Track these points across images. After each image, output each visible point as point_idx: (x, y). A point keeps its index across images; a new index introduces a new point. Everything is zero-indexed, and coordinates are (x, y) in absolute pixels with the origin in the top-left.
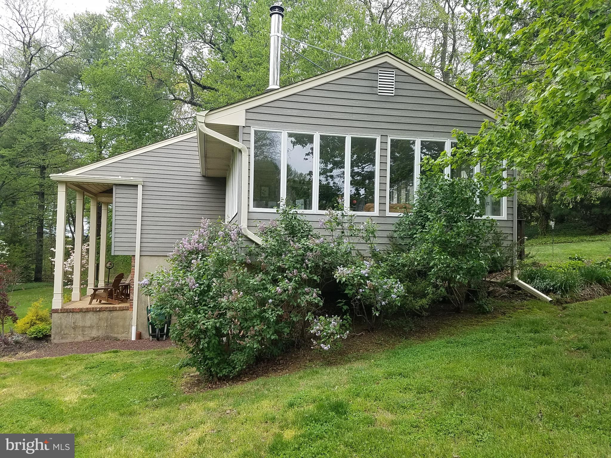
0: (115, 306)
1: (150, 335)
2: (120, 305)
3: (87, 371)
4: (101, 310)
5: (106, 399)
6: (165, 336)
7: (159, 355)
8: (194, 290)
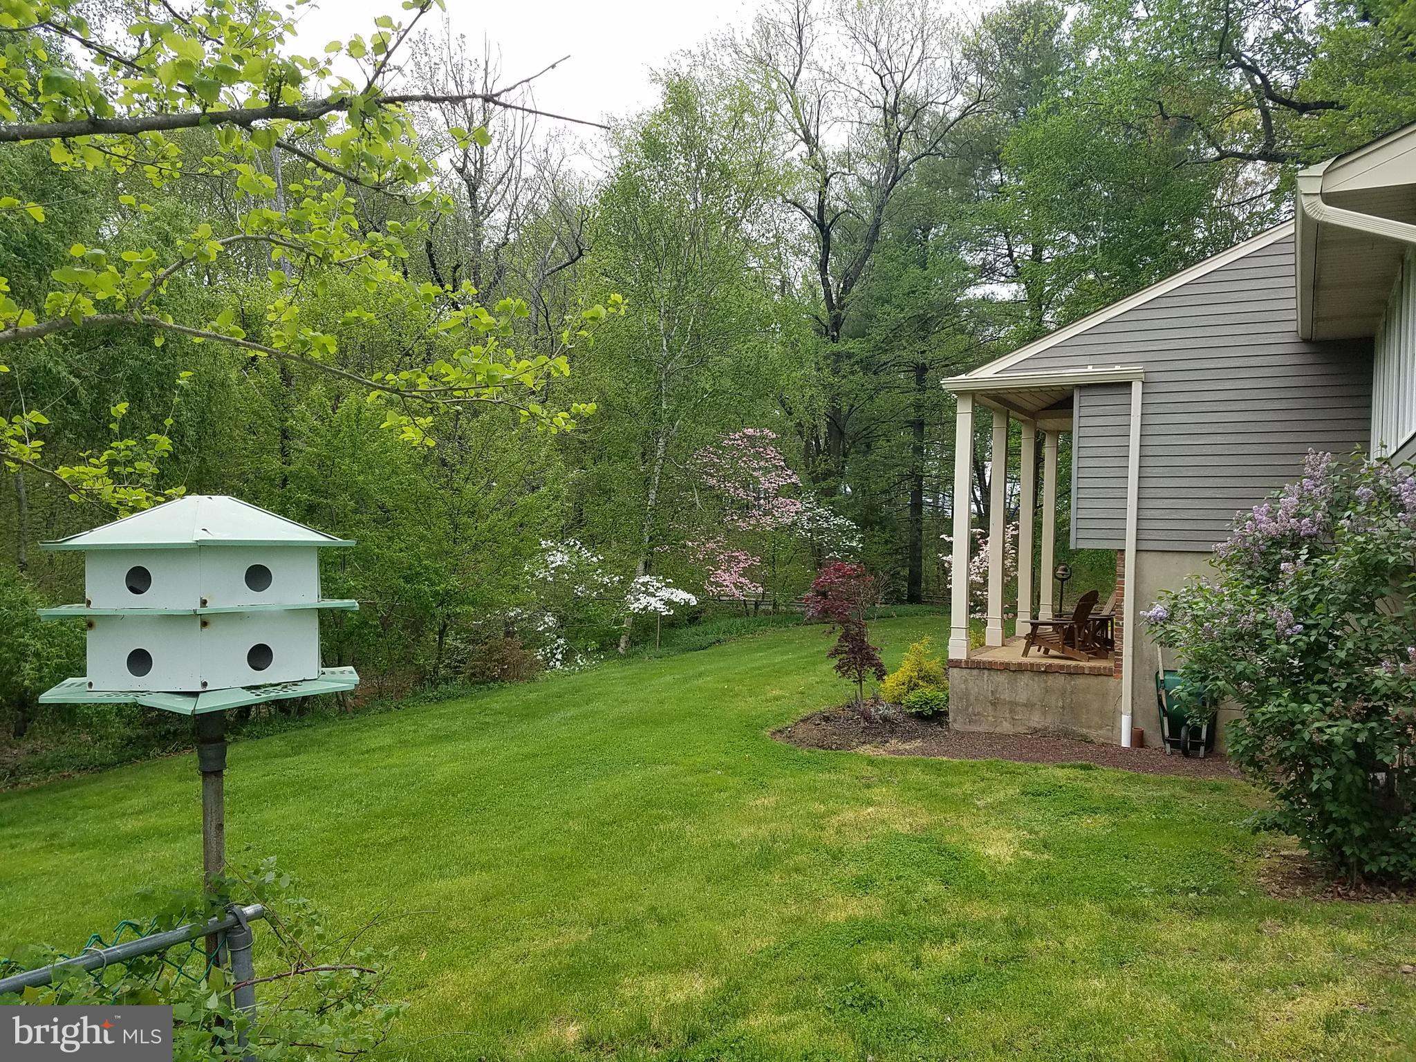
0: (1081, 664)
1: (1165, 740)
2: (1092, 664)
3: (1026, 799)
4: (1049, 671)
5: (1075, 869)
6: (1202, 748)
7: (1190, 791)
8: (1292, 640)
